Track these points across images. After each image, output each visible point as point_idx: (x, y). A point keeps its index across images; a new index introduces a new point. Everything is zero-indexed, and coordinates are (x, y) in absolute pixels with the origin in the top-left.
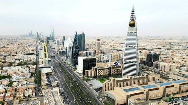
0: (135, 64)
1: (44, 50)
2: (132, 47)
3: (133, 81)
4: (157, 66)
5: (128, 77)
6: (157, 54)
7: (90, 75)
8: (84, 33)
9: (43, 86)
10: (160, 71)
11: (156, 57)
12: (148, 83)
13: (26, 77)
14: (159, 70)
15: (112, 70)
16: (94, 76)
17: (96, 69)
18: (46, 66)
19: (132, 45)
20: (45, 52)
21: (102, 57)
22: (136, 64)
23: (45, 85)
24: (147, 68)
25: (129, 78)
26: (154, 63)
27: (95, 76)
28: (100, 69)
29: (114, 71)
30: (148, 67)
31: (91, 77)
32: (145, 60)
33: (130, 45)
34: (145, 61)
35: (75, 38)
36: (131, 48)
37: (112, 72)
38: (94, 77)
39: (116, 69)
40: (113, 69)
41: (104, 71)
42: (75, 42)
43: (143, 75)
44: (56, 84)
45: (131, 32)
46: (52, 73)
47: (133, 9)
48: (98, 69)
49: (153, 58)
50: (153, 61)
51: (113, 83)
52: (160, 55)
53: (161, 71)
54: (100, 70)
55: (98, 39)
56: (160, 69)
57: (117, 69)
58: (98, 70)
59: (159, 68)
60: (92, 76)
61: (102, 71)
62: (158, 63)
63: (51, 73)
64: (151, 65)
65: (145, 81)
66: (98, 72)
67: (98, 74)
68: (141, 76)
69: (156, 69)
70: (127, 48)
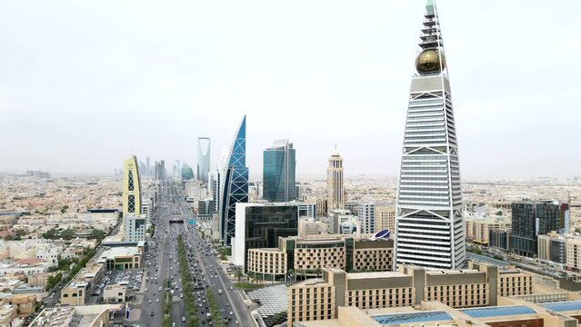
0: (444, 224)
1: (127, 184)
2: (430, 152)
3: (426, 289)
4: (557, 252)
5: (406, 271)
6: (556, 203)
7: (264, 268)
8: (291, 145)
9: (66, 296)
10: (570, 274)
11: (553, 216)
12: (499, 297)
13: (31, 269)
14: (566, 268)
15: (355, 253)
16: (280, 273)
17: (291, 245)
18: (127, 241)
19: (427, 146)
20: (131, 193)
21: (340, 217)
22: (447, 220)
23: (75, 295)
24: (513, 259)
25: (410, 274)
26: (544, 240)
27: (286, 272)
28: (304, 246)
29: (364, 256)
30: (518, 257)
31: (268, 277)
32: (506, 230)
33: (422, 146)
34: (505, 233)
35: (236, 144)
36: (425, 158)
37: (355, 261)
38: (279, 278)
39: (373, 250)
40: (362, 250)
41: (322, 255)
42: (238, 156)
43: (475, 267)
44: (120, 294)
45: (424, 92)
46: (134, 263)
47: (430, 8)
48: (298, 246)
49: (537, 220)
50: (537, 230)
51: (333, 289)
52: (565, 207)
53: (574, 270)
54: (304, 250)
55: (336, 159)
56: (570, 263)
57: (378, 249)
58: (296, 251)
59: (565, 257)
60: (274, 273)
61: (315, 255)
62: (560, 238)
63: (130, 259)
64: (532, 249)
65: (487, 292)
66: (296, 259)
67: (296, 267)
68: (470, 271)
69: (551, 262)
70: (410, 158)
